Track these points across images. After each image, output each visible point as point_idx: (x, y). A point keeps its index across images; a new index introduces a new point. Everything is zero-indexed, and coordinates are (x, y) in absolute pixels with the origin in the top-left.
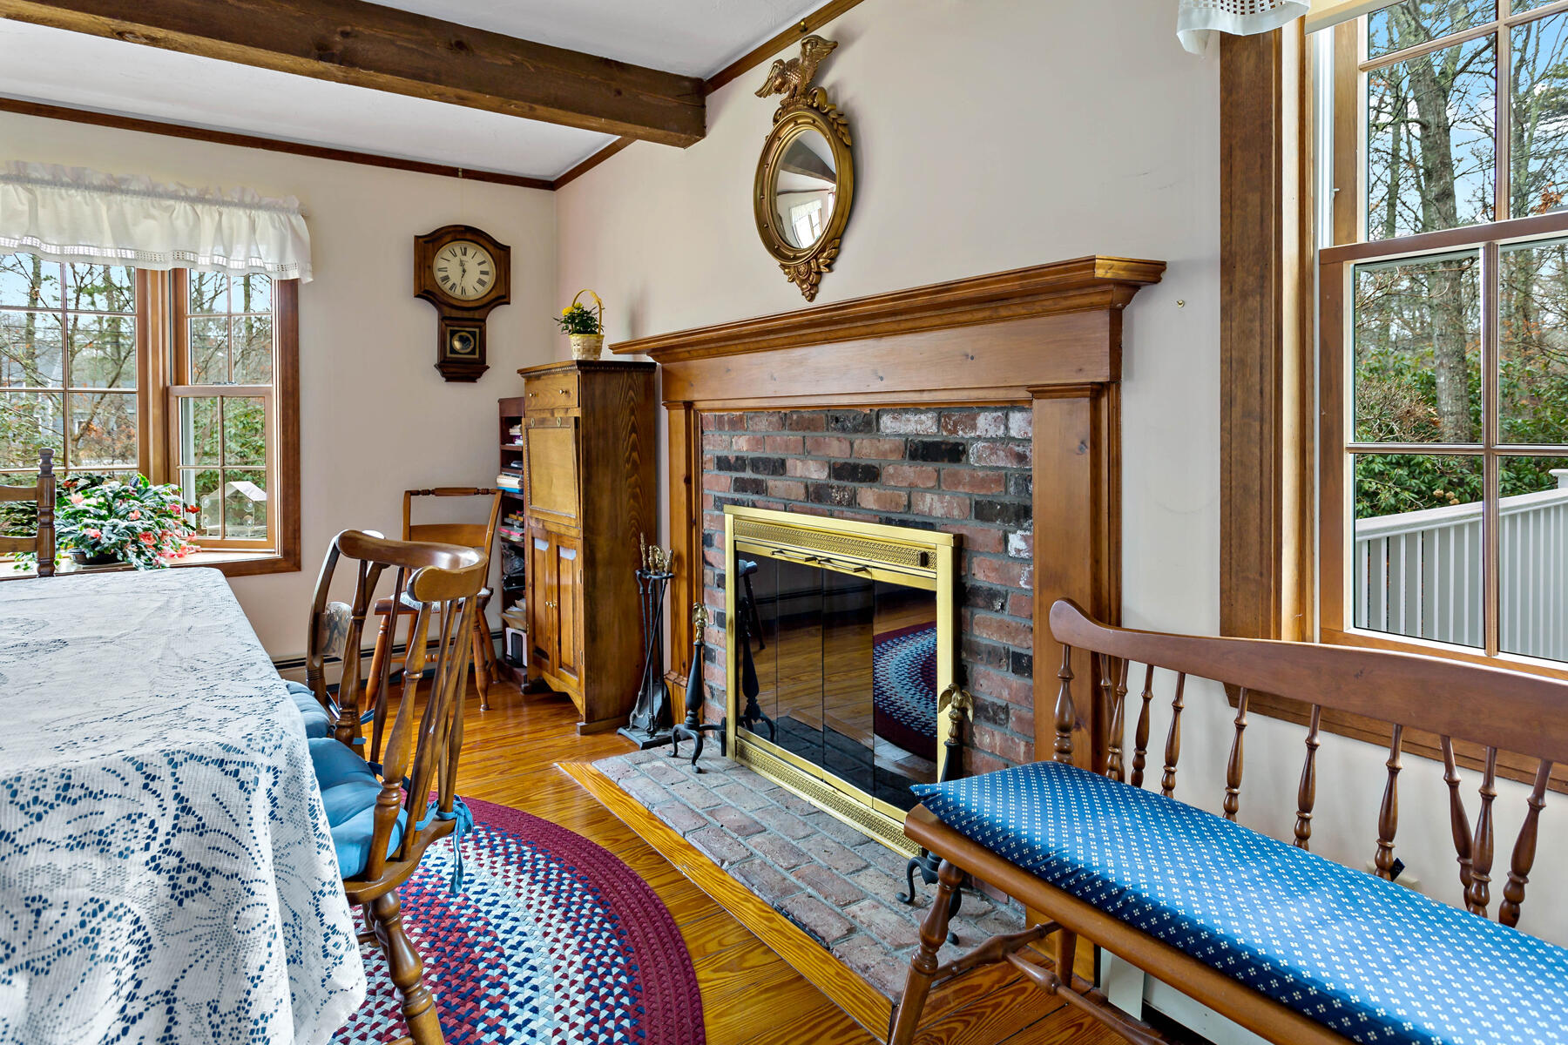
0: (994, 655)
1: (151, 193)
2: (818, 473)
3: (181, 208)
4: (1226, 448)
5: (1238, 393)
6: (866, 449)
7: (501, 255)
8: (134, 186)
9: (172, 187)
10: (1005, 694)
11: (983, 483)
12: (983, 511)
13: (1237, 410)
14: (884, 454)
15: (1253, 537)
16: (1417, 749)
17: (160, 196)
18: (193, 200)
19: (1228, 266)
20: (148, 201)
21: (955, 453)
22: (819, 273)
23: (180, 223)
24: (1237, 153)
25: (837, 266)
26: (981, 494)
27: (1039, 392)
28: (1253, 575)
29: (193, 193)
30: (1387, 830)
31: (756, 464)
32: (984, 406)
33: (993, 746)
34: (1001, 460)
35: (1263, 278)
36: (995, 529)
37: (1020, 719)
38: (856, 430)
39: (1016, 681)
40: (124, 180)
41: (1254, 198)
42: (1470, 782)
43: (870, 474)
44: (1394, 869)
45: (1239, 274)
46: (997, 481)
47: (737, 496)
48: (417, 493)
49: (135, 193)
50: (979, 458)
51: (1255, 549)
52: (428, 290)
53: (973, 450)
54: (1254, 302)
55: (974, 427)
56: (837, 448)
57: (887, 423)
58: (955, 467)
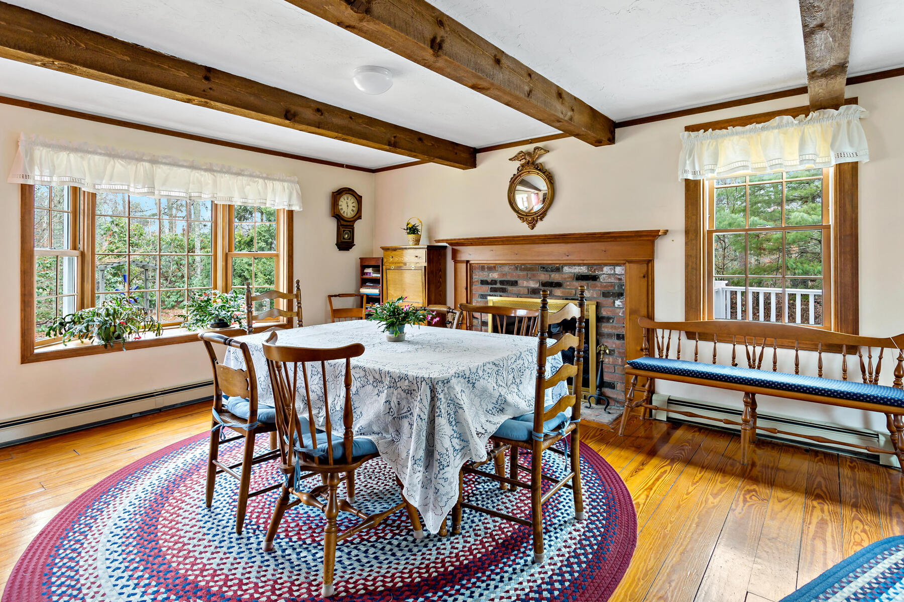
0: (610, 336)
1: (251, 176)
2: (533, 285)
3: (261, 181)
4: (686, 276)
5: (690, 264)
6: (555, 277)
7: (359, 199)
8: (246, 173)
9: (258, 173)
10: (614, 346)
11: (605, 287)
12: (605, 295)
13: (690, 267)
14: (565, 278)
15: (694, 298)
16: (739, 343)
17: (254, 177)
18: (264, 178)
19: (687, 232)
20: (249, 178)
21: (595, 278)
22: (537, 221)
23: (260, 187)
24: (690, 206)
25: (544, 219)
26: (604, 290)
27: (630, 262)
28: (694, 307)
29: (264, 175)
30: (734, 358)
31: (502, 282)
32: (606, 265)
33: (609, 361)
34: (612, 280)
35: (696, 236)
36: (610, 300)
37: (619, 353)
38: (552, 271)
39: (618, 342)
40: (243, 171)
41: (694, 217)
42: (750, 348)
43: (559, 285)
44: (736, 365)
45: (690, 235)
46: (611, 286)
47: (491, 293)
48: (332, 296)
49: (247, 176)
50: (604, 279)
51: (694, 301)
52: (336, 215)
53: (602, 278)
54: (694, 242)
55: (602, 271)
56: (544, 277)
57: (566, 269)
58: (594, 282)
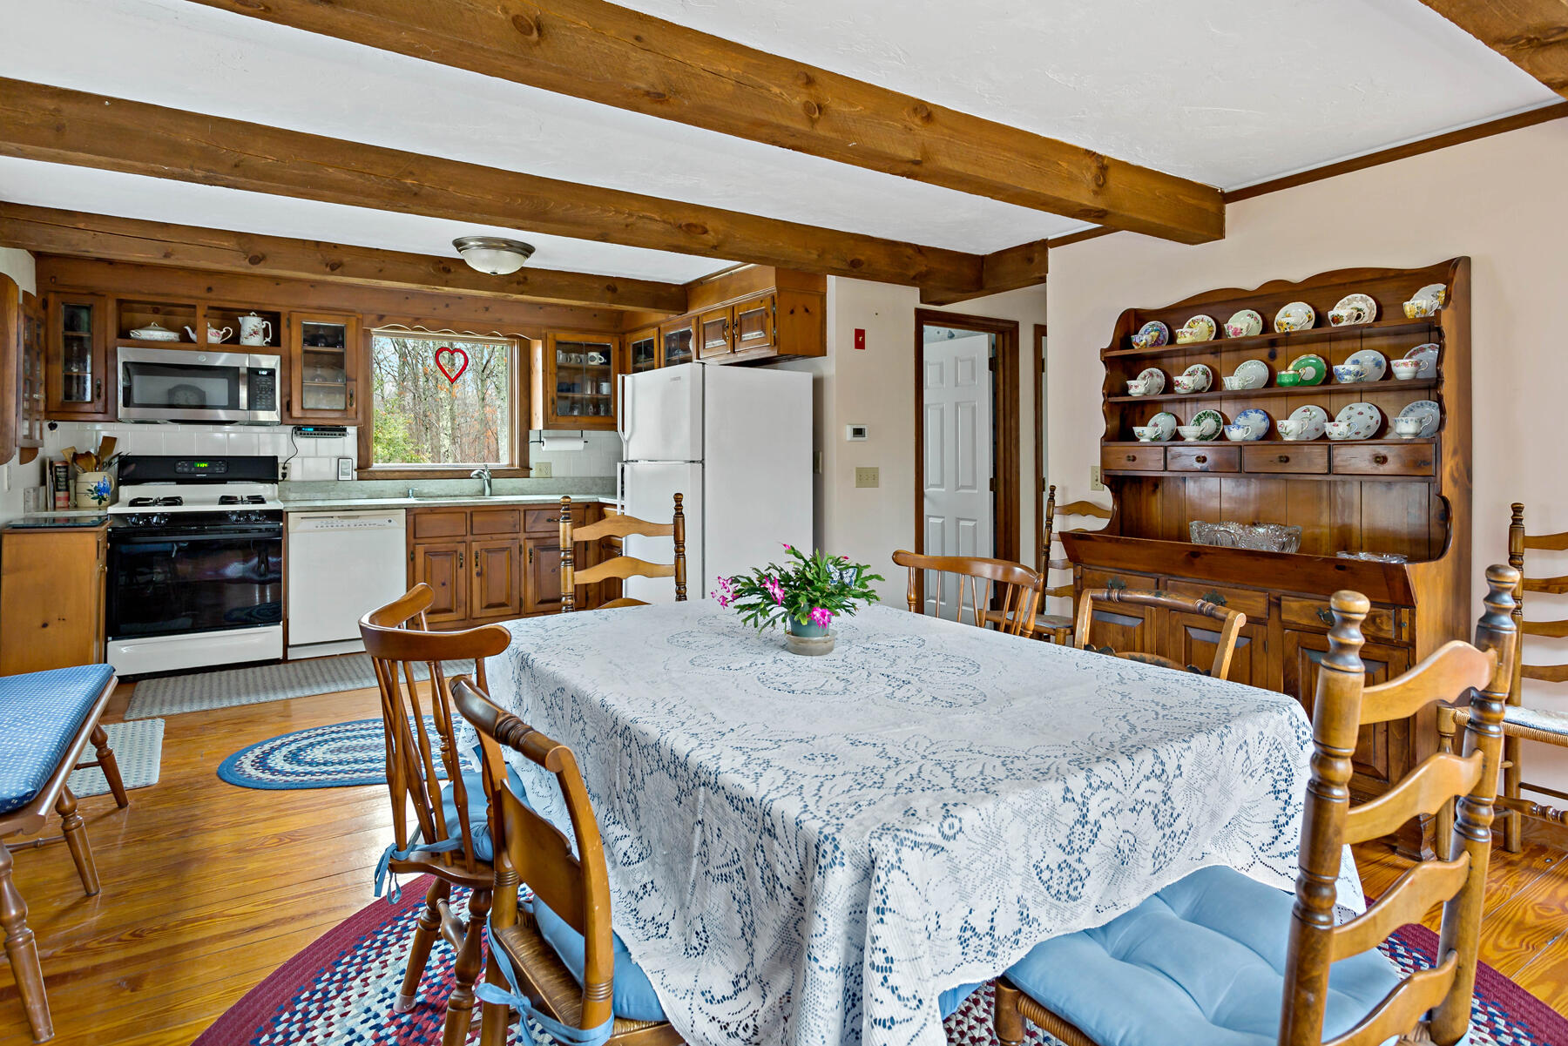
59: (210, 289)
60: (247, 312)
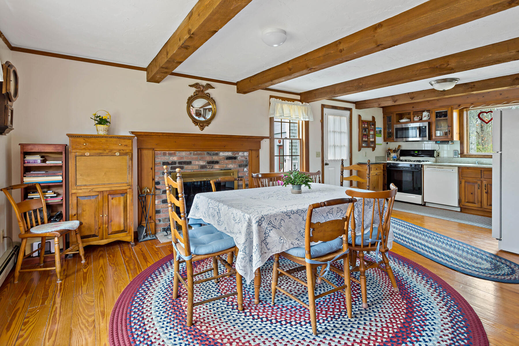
2: (202, 163)
5: (272, 151)
6: (215, 158)
11: (240, 162)
12: (240, 166)
14: (221, 159)
19: (271, 138)
22: (205, 126)
25: (209, 125)
27: (251, 150)
31: (180, 163)
32: (240, 151)
36: (242, 168)
38: (213, 155)
43: (217, 162)
46: (243, 161)
47: (172, 171)
50: (239, 158)
52: (8, 92)
55: (239, 154)
56: (208, 158)
57: (221, 154)
58: (235, 160)
59: (413, 107)
60: (424, 111)
